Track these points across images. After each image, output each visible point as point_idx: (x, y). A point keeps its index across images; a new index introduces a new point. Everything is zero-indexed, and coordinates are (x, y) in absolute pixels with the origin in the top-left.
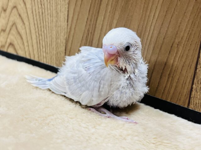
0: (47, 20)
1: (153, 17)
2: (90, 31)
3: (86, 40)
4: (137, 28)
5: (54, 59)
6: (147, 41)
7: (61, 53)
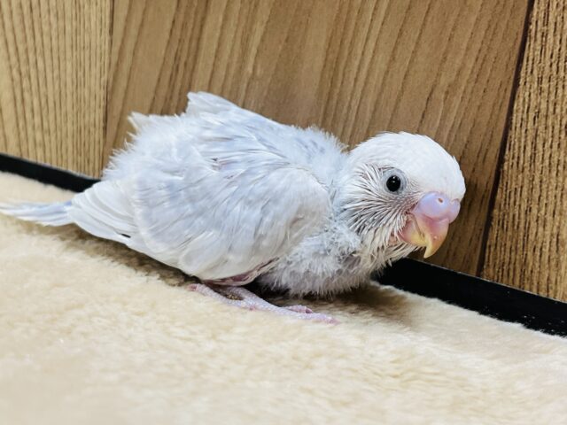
0: (46, 28)
1: (373, 14)
2: (183, 59)
3: (169, 86)
4: (327, 47)
5: (70, 149)
6: (355, 85)
7: (92, 129)
